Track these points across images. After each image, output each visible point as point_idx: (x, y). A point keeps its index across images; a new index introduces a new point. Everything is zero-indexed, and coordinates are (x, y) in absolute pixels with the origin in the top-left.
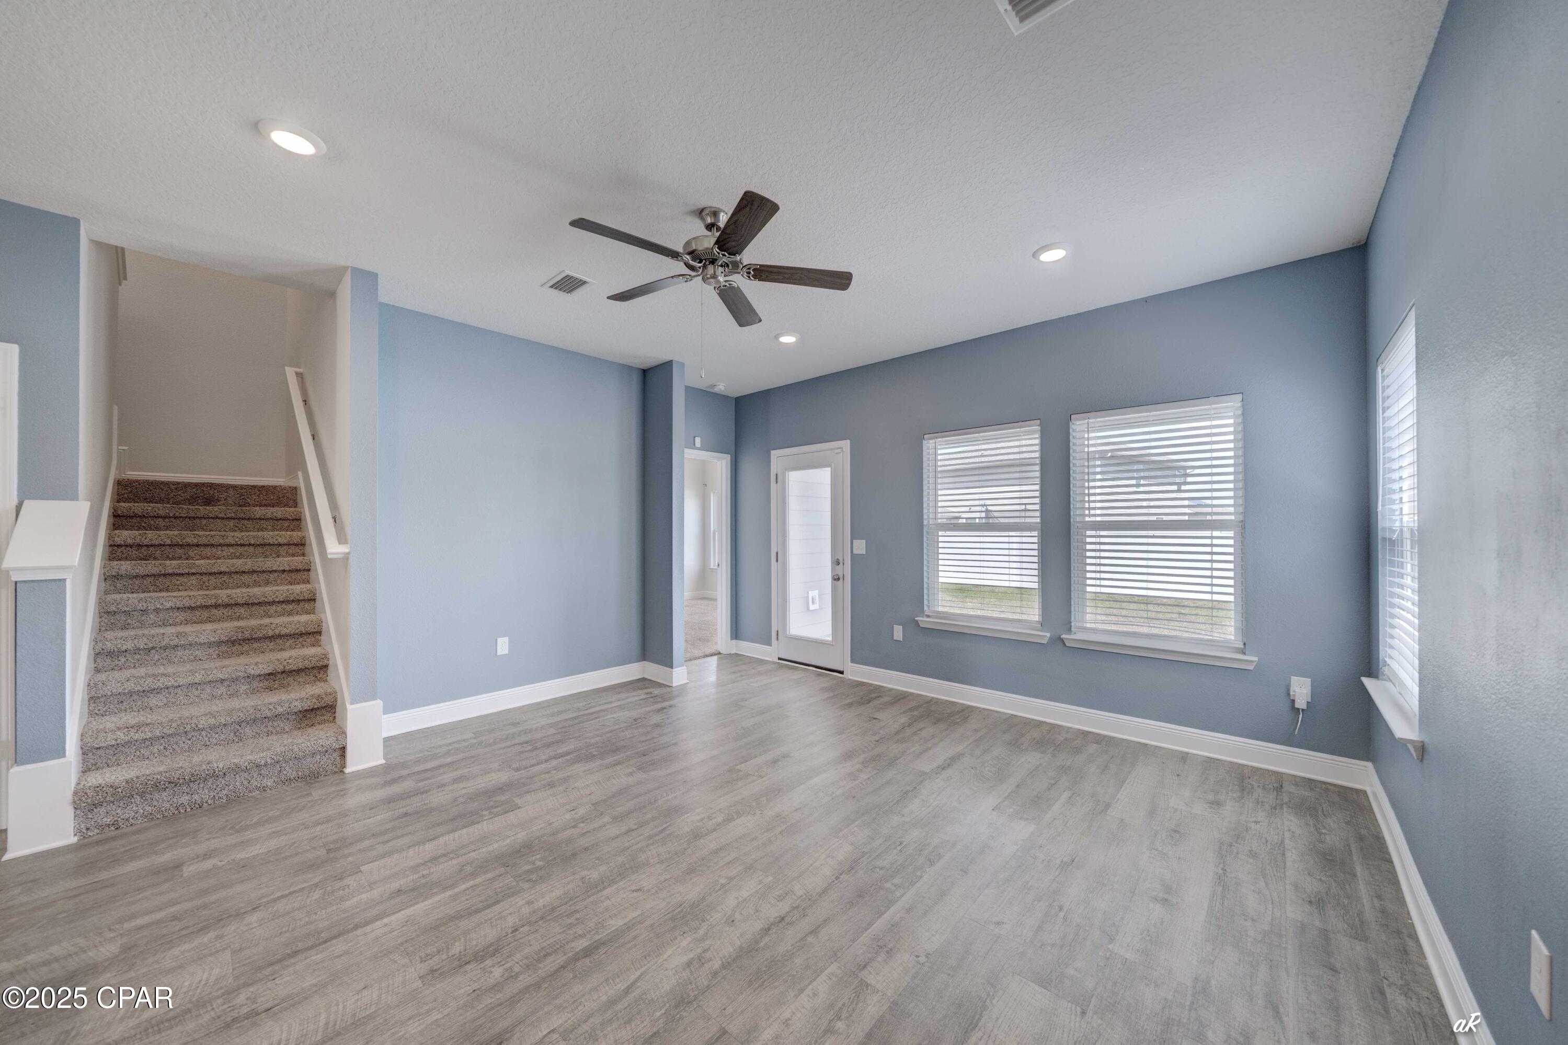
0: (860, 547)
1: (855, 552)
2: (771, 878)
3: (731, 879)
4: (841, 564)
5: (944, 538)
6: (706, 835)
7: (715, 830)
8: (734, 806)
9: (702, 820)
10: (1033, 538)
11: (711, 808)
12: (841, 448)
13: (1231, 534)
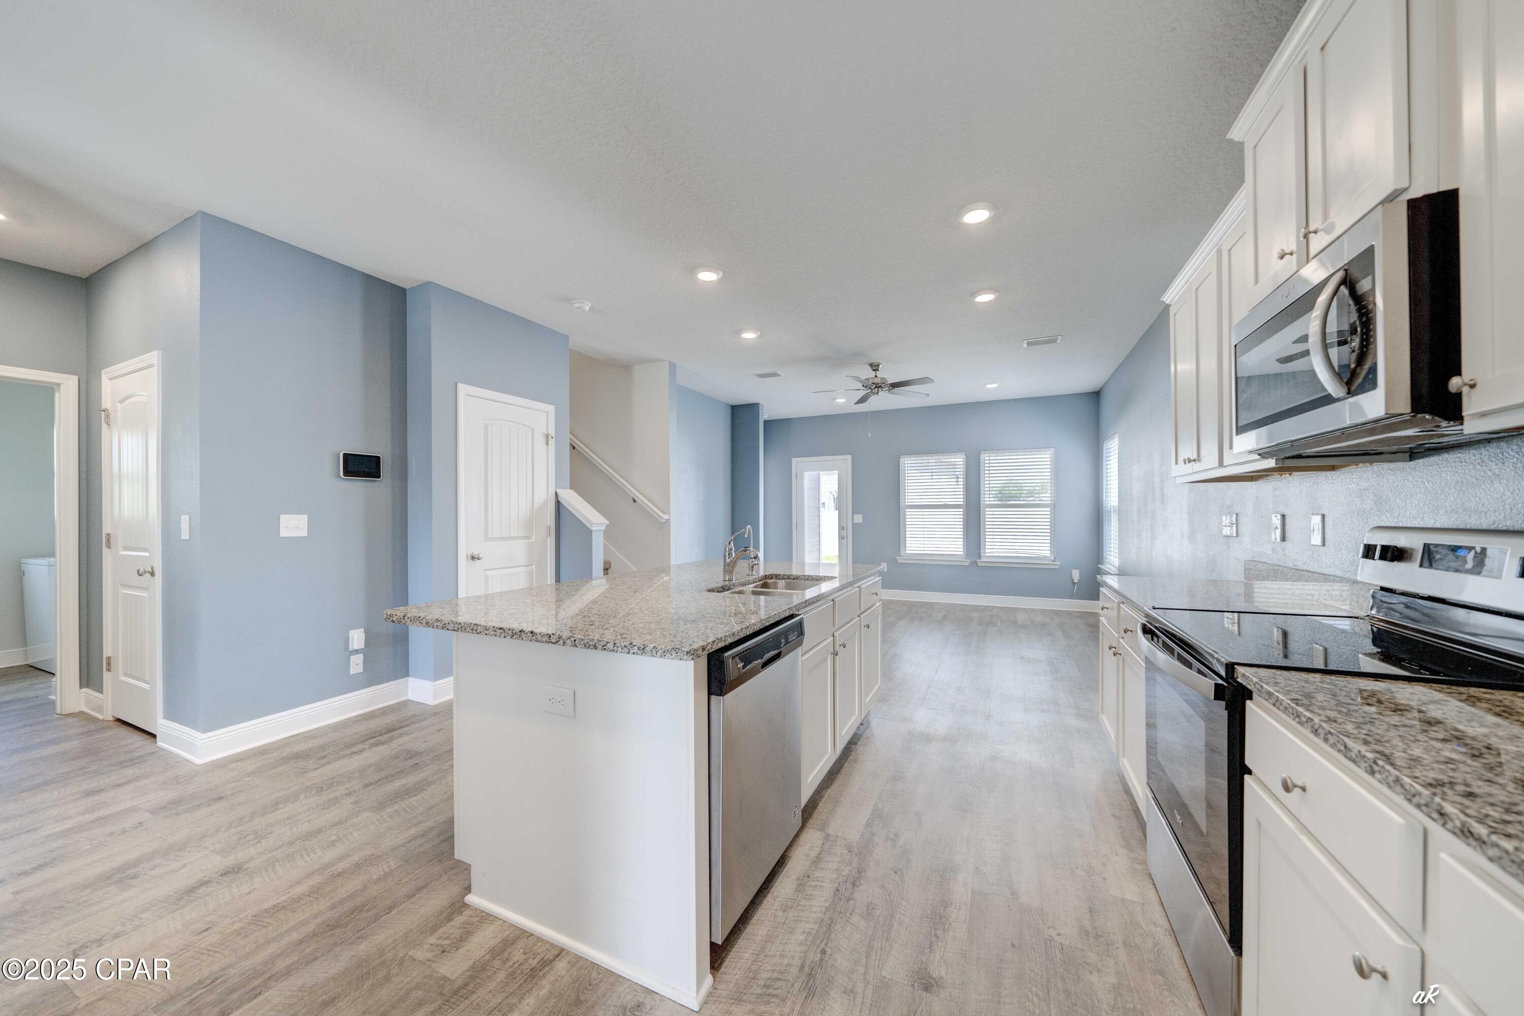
0: (859, 519)
1: (855, 522)
4: (845, 529)
5: (909, 512)
10: (960, 511)
12: (846, 460)
13: (1049, 509)
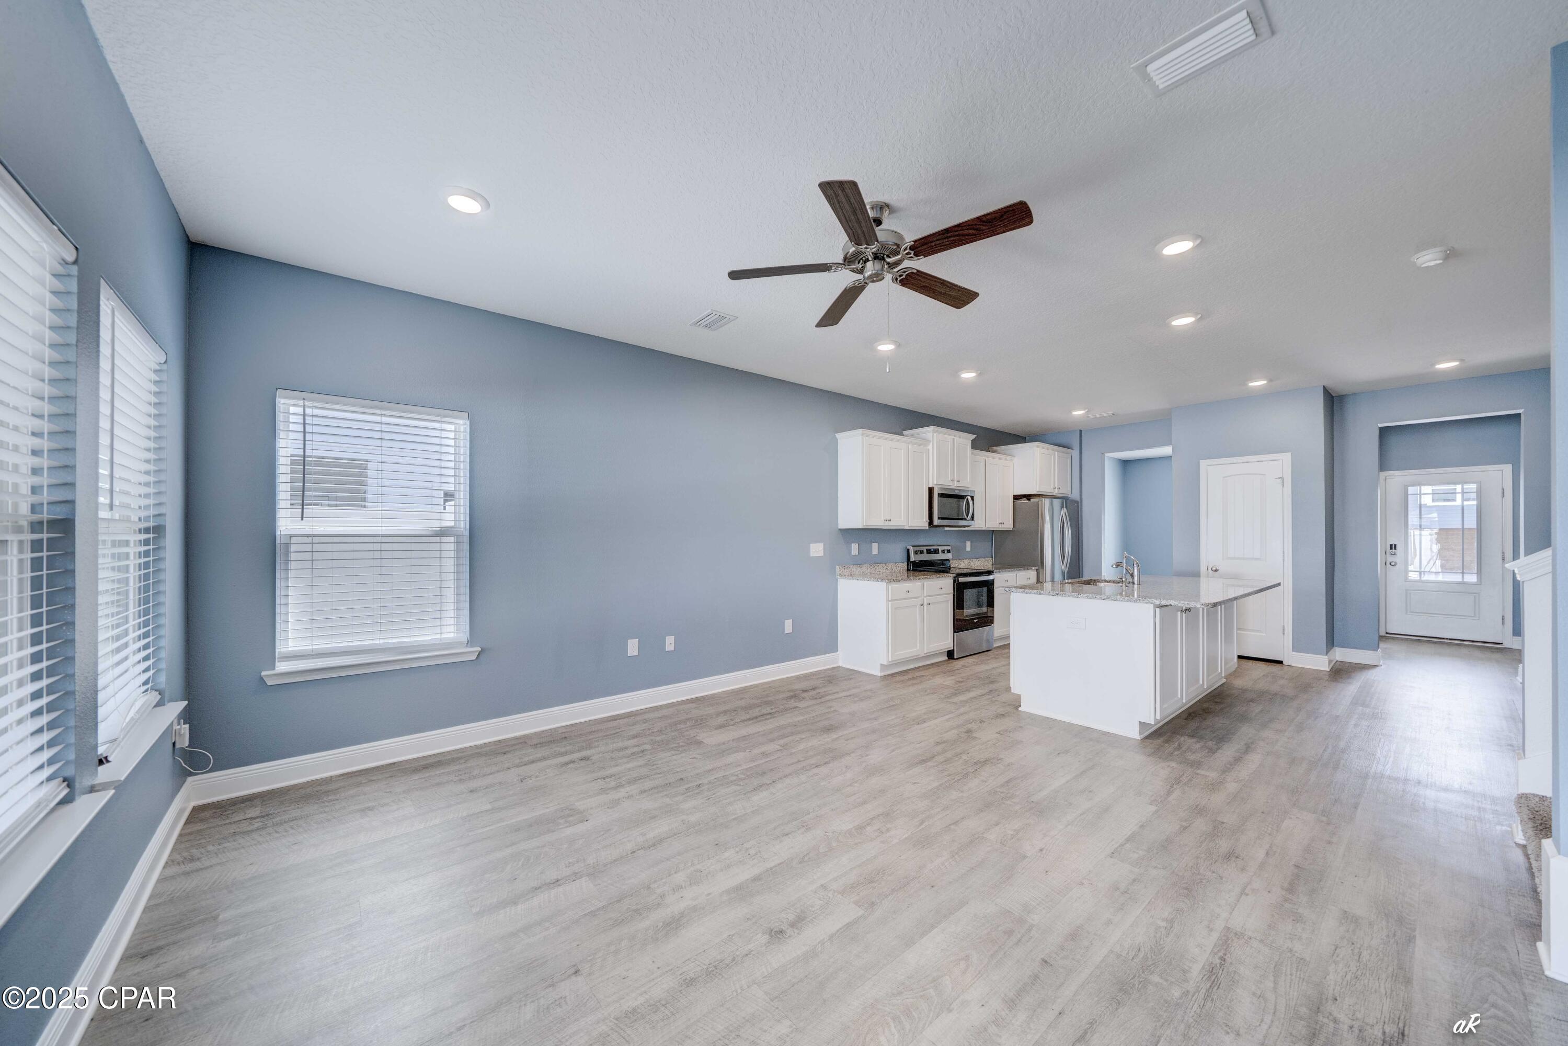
2: (822, 784)
3: (851, 785)
6: (878, 816)
7: (872, 819)
8: (856, 844)
9: (888, 830)
11: (883, 842)
